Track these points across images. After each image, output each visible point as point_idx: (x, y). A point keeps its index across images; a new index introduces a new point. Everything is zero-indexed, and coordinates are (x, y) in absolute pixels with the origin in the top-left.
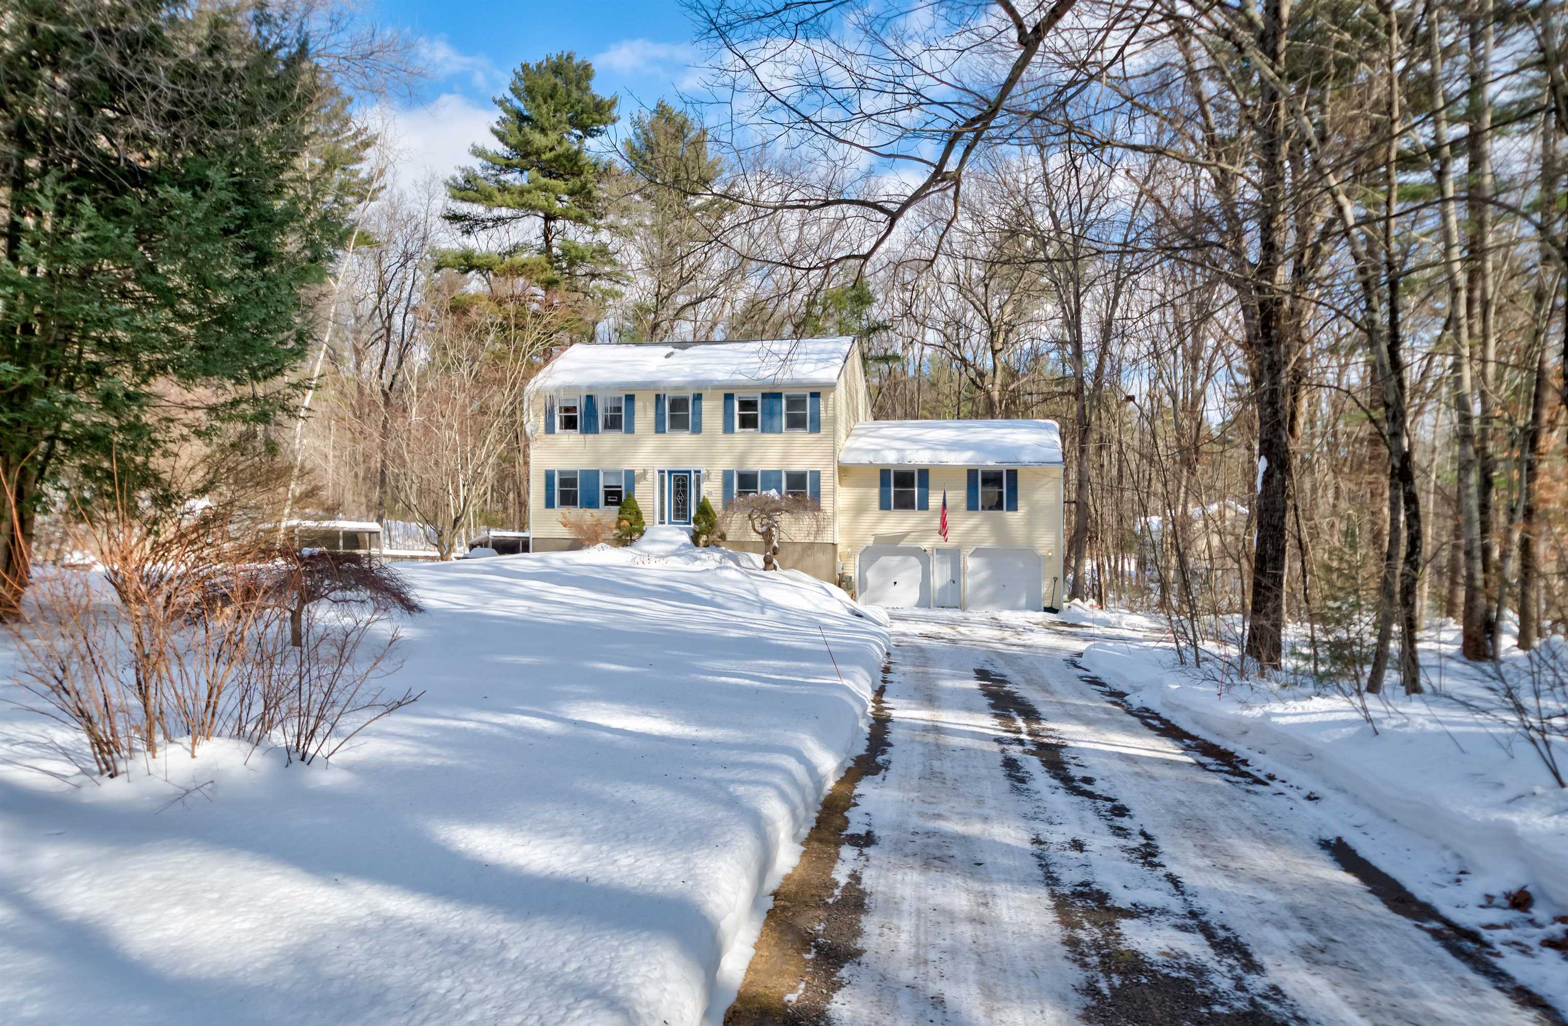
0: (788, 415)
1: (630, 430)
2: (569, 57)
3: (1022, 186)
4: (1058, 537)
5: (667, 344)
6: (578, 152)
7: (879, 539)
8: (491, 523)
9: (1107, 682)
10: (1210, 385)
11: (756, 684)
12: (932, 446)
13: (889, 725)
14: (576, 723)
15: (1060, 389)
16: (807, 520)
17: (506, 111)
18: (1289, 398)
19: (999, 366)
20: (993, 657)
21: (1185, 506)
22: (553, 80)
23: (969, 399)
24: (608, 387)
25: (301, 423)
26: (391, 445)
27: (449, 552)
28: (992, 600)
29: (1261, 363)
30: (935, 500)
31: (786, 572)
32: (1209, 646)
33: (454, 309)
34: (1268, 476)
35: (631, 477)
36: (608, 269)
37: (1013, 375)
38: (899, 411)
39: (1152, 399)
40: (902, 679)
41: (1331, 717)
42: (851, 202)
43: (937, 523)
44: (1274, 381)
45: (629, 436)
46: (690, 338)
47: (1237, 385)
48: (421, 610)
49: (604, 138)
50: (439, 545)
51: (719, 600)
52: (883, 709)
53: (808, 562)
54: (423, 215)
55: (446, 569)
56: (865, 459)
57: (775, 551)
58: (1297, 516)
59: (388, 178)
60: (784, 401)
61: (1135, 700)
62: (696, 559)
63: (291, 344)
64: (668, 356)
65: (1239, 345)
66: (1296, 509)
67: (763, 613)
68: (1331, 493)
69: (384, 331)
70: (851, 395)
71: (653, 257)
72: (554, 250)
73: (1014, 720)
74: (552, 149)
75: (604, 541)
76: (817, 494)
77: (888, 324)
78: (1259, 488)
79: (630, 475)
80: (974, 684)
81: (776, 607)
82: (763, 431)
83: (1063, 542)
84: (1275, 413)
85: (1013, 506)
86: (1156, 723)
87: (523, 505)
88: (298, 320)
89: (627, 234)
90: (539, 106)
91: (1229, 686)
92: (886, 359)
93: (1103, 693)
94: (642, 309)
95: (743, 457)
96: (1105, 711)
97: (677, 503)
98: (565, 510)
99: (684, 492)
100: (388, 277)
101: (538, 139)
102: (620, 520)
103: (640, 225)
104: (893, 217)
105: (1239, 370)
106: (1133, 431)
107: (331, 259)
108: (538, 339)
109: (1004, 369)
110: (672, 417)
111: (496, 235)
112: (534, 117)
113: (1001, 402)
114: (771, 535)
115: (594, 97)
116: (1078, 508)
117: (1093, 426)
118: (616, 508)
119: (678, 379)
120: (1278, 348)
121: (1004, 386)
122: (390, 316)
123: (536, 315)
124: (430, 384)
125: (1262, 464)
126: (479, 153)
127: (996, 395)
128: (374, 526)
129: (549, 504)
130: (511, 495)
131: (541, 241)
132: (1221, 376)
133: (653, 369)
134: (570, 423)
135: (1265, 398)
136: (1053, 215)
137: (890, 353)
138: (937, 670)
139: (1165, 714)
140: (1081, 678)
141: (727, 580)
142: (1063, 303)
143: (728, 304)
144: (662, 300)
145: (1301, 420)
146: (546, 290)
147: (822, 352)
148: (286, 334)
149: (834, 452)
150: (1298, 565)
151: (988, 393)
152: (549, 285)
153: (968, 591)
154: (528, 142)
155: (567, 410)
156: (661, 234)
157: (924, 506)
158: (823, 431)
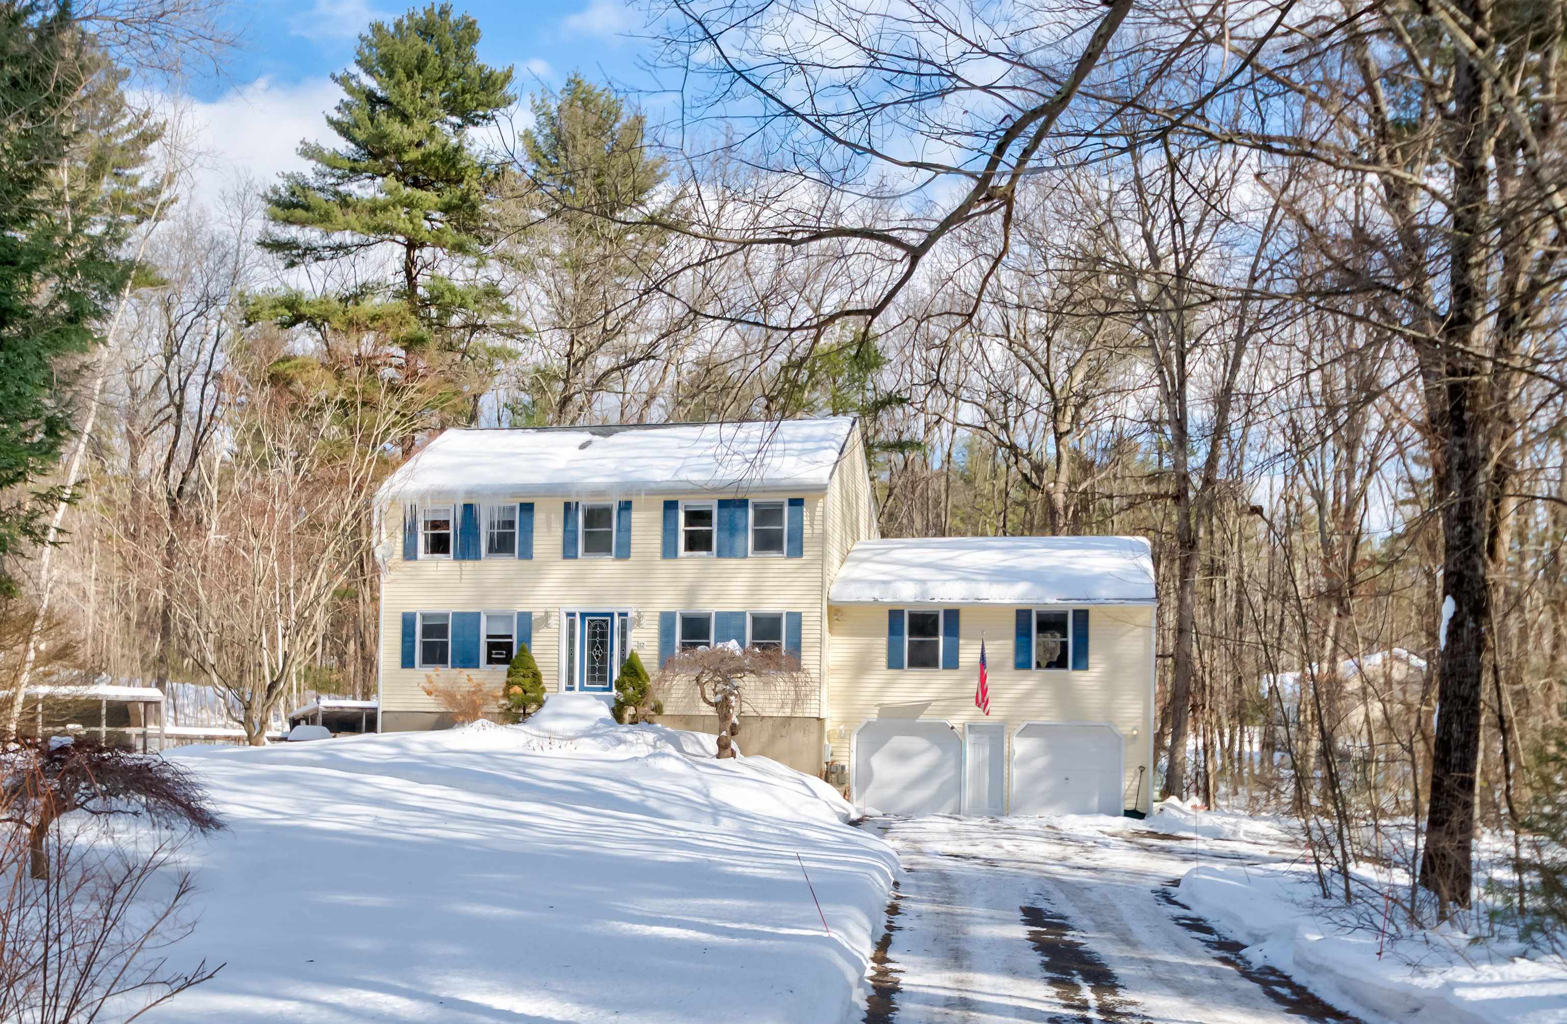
0: (756, 532)
1: (526, 554)
2: (444, 12)
3: (1104, 196)
4: (1146, 709)
5: (582, 429)
6: (458, 149)
7: (887, 712)
8: (322, 687)
9: (1215, 926)
10: (1373, 481)
11: (703, 936)
12: (967, 576)
13: (896, 996)
14: (441, 1002)
15: (1153, 489)
16: (781, 685)
17: (351, 91)
18: (1489, 506)
19: (1065, 457)
20: (1050, 887)
21: (1333, 661)
22: (421, 45)
23: (1019, 504)
24: (496, 492)
25: (48, 549)
26: (178, 575)
27: (261, 731)
28: (1051, 800)
29: (1449, 461)
30: (968, 654)
31: (750, 761)
32: (1363, 870)
33: (274, 378)
34: (1456, 624)
35: (526, 621)
36: (496, 318)
37: (1086, 467)
38: (918, 524)
39: (1287, 502)
40: (915, 924)
41: (1543, 991)
42: (854, 233)
43: (973, 686)
44: (1468, 485)
45: (525, 563)
46: (615, 418)
47: (1412, 481)
48: (219, 826)
49: (492, 128)
50: (247, 722)
51: (652, 803)
52: (885, 973)
53: (782, 745)
54: (233, 242)
55: (257, 759)
56: (866, 594)
57: (734, 731)
58: (1497, 682)
59: (180, 189)
60: (751, 513)
61: (1255, 956)
62: (621, 741)
63: (39, 436)
64: (583, 447)
65: (1419, 427)
66: (1496, 672)
67: (716, 823)
68: (1547, 641)
69: (172, 410)
70: (848, 502)
71: (564, 300)
72: (420, 290)
73: (1077, 988)
74: (419, 144)
75: (486, 715)
76: (796, 647)
77: (906, 395)
78: (1443, 642)
79: (525, 619)
80: (1021, 932)
81: (735, 814)
82: (720, 555)
83: (1154, 712)
84: (1469, 532)
85: (1081, 662)
86: (1285, 991)
87: (368, 662)
88: (49, 403)
89: (525, 267)
90: (399, 83)
91: (1394, 939)
92: (900, 446)
93: (1209, 944)
94: (545, 375)
95: (692, 592)
96: (1212, 973)
97: (592, 660)
98: (430, 670)
99: (603, 644)
100: (181, 330)
101: (397, 130)
102: (509, 685)
103: (544, 254)
104: (915, 254)
105: (1416, 459)
106: (1258, 548)
107: (99, 315)
108: (394, 424)
109: (1073, 460)
110: (587, 535)
111: (337, 270)
112: (394, 99)
113: (1066, 508)
114: (729, 707)
115: (480, 69)
116: (1176, 663)
117: (1201, 544)
118: (503, 669)
119: (599, 480)
120: (1474, 440)
121: (1073, 483)
122: (182, 389)
123: (393, 389)
124: (237, 485)
125: (1448, 607)
126: (310, 152)
127: (1060, 499)
128: (154, 693)
129: (407, 661)
130: (352, 645)
131: (402, 277)
132: (1390, 469)
133: (561, 464)
134: (439, 545)
135: (1454, 511)
136: (1148, 237)
137: (906, 437)
138: (966, 910)
139: (1299, 978)
140: (1176, 919)
141: (663, 774)
142: (1161, 364)
143: (672, 368)
144: (575, 363)
145: (1506, 538)
146: (407, 349)
147: (807, 439)
148: (31, 423)
149: (823, 586)
150: (1498, 747)
151: (1048, 495)
152: (412, 344)
153: (1015, 787)
154: (383, 136)
155: (435, 525)
156: (577, 266)
157: (952, 663)
158: (808, 554)
